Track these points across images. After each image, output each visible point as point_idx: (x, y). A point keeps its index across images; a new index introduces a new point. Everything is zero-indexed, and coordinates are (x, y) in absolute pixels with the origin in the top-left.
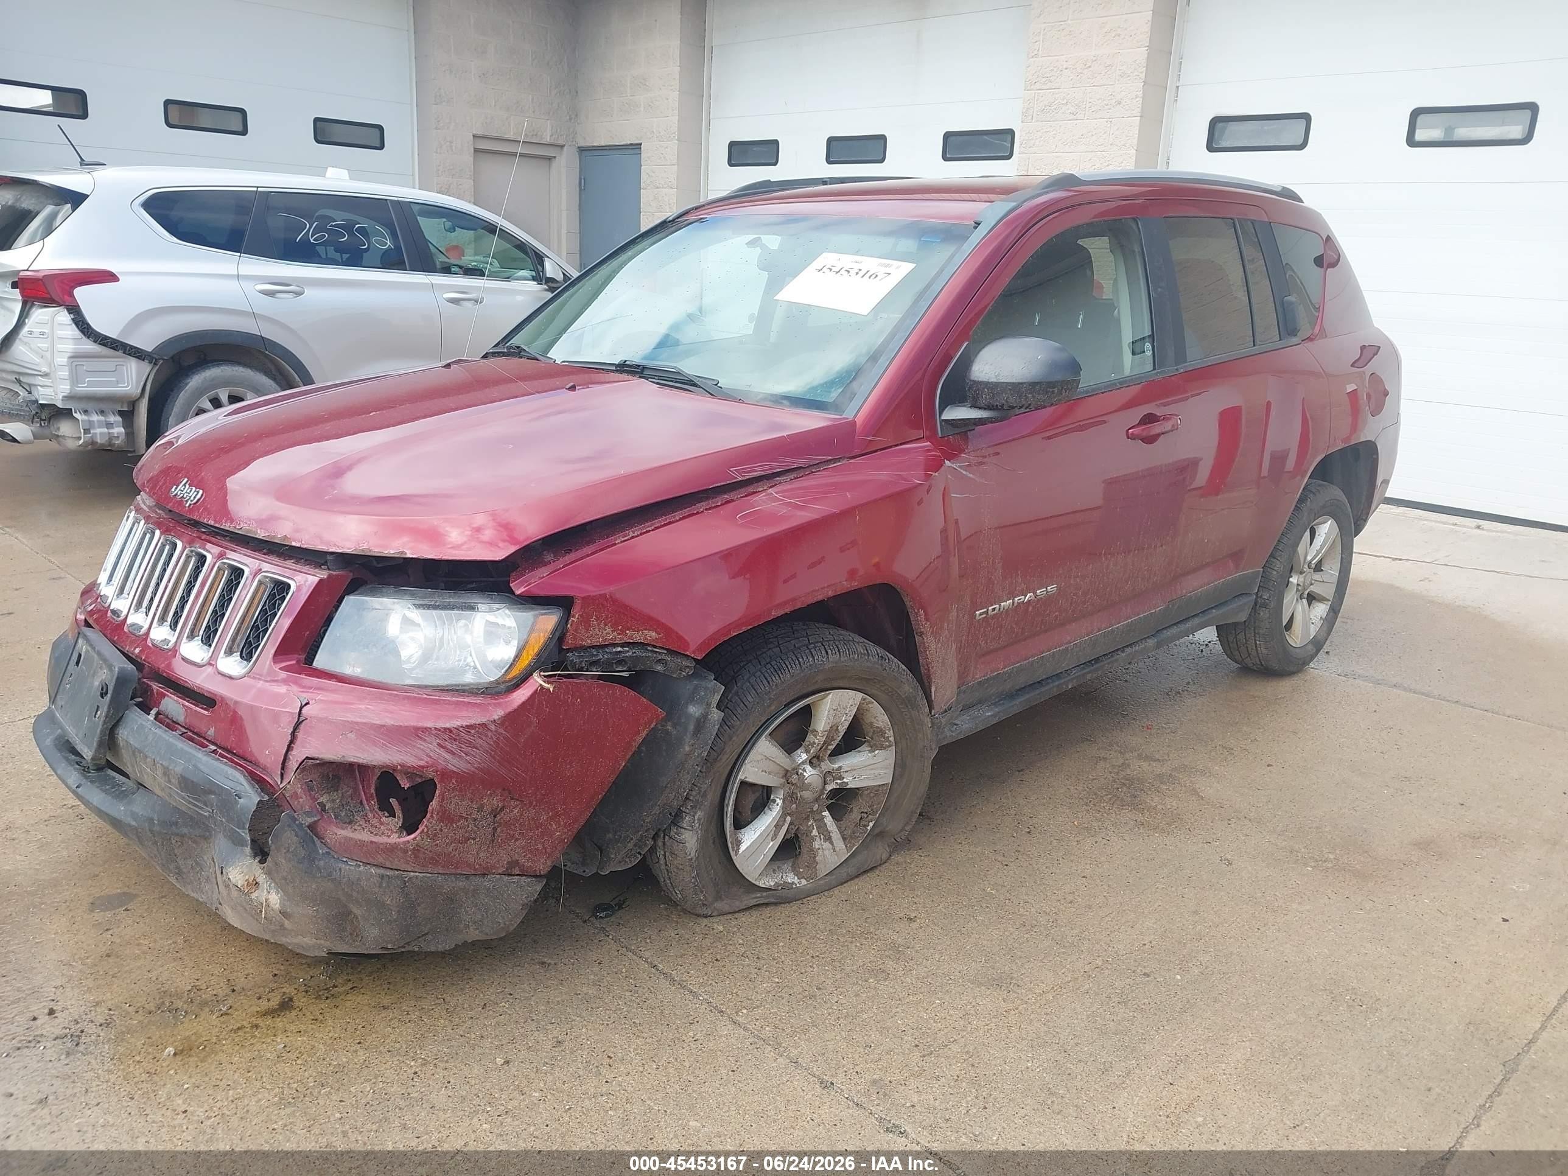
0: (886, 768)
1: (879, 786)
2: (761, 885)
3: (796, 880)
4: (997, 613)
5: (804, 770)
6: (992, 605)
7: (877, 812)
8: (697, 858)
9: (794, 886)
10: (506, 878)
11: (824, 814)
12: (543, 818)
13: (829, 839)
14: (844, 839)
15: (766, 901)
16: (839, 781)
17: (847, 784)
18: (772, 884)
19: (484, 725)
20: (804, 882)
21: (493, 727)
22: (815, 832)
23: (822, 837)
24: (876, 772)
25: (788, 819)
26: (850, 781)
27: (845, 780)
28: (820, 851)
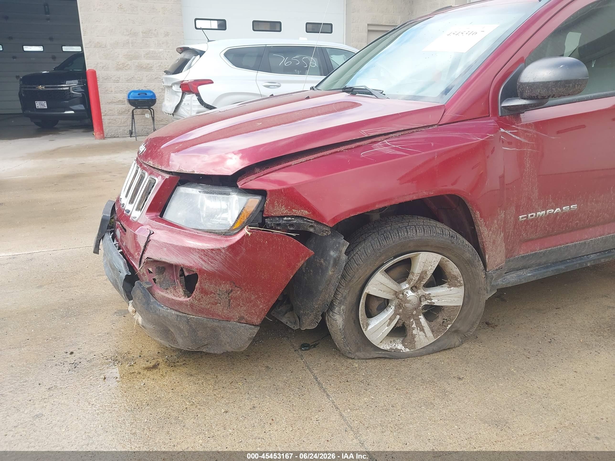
0: (459, 297)
1: (455, 306)
2: (381, 348)
3: (403, 348)
4: (534, 218)
5: (407, 293)
6: (531, 213)
7: (453, 319)
8: (344, 329)
9: (402, 351)
10: (239, 324)
11: (420, 317)
12: (253, 298)
13: (422, 330)
14: (433, 331)
15: (383, 356)
16: (429, 301)
17: (434, 303)
18: (388, 348)
19: (219, 250)
20: (407, 350)
21: (223, 251)
22: (414, 326)
23: (419, 328)
24: (452, 299)
25: (398, 317)
26: (436, 302)
27: (433, 301)
28: (417, 336)
